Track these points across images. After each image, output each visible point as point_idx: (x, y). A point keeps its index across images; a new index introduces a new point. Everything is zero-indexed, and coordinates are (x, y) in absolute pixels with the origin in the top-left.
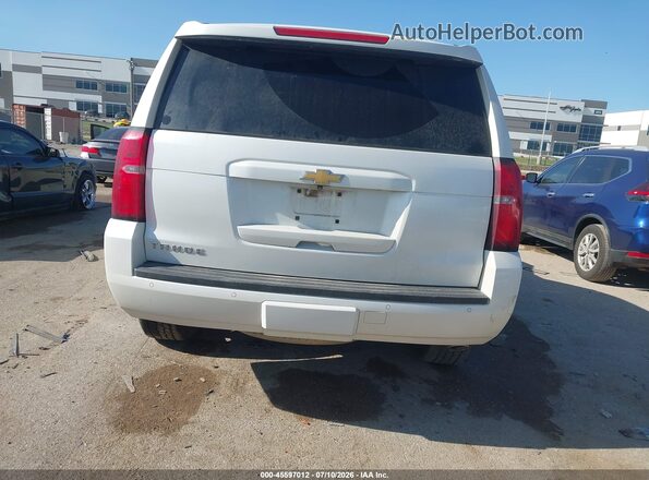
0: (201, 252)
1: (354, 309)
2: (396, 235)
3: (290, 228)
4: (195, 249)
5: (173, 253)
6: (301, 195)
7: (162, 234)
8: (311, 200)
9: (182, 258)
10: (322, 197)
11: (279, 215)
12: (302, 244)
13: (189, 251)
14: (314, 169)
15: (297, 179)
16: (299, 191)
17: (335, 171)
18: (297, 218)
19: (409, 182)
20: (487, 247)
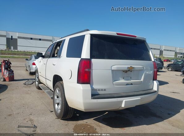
0: (105, 90)
2: (142, 80)
3: (122, 81)
4: (103, 89)
5: (98, 91)
9: (100, 92)
10: (128, 73)
11: (120, 78)
12: (127, 84)
14: (129, 66)
15: (126, 69)
16: (124, 72)
17: (133, 66)
18: (124, 78)
19: (143, 68)
20: (154, 80)
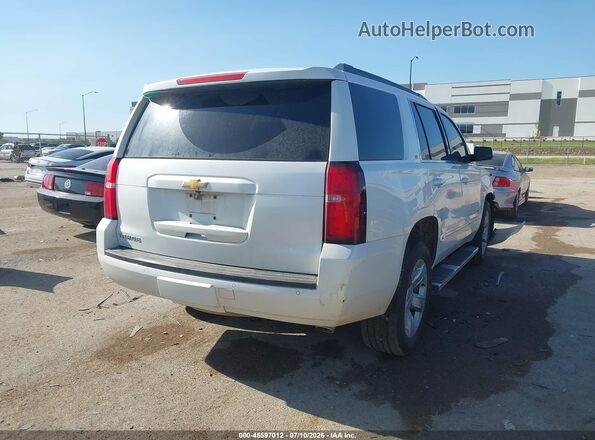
0: (139, 240)
1: (208, 286)
2: (248, 230)
3: (185, 224)
4: (137, 238)
5: (128, 241)
6: (192, 199)
7: (125, 229)
8: (198, 202)
10: (205, 200)
12: (188, 235)
13: (135, 239)
16: (191, 196)
17: (202, 180)
18: (191, 216)
19: (253, 186)
